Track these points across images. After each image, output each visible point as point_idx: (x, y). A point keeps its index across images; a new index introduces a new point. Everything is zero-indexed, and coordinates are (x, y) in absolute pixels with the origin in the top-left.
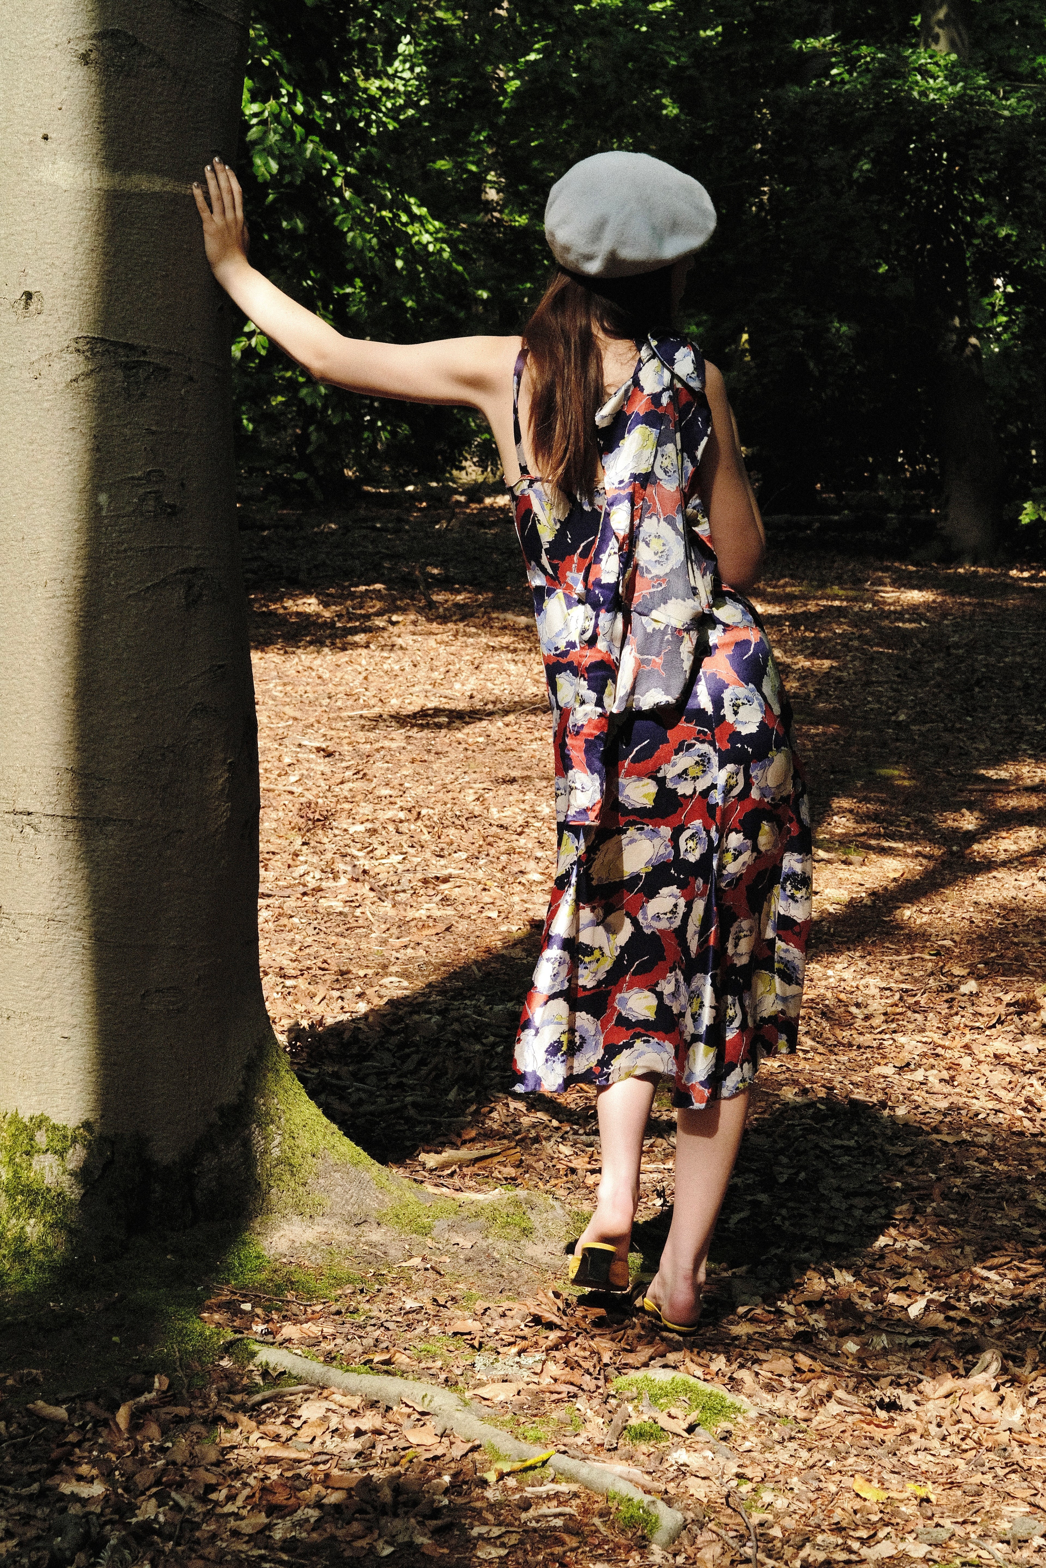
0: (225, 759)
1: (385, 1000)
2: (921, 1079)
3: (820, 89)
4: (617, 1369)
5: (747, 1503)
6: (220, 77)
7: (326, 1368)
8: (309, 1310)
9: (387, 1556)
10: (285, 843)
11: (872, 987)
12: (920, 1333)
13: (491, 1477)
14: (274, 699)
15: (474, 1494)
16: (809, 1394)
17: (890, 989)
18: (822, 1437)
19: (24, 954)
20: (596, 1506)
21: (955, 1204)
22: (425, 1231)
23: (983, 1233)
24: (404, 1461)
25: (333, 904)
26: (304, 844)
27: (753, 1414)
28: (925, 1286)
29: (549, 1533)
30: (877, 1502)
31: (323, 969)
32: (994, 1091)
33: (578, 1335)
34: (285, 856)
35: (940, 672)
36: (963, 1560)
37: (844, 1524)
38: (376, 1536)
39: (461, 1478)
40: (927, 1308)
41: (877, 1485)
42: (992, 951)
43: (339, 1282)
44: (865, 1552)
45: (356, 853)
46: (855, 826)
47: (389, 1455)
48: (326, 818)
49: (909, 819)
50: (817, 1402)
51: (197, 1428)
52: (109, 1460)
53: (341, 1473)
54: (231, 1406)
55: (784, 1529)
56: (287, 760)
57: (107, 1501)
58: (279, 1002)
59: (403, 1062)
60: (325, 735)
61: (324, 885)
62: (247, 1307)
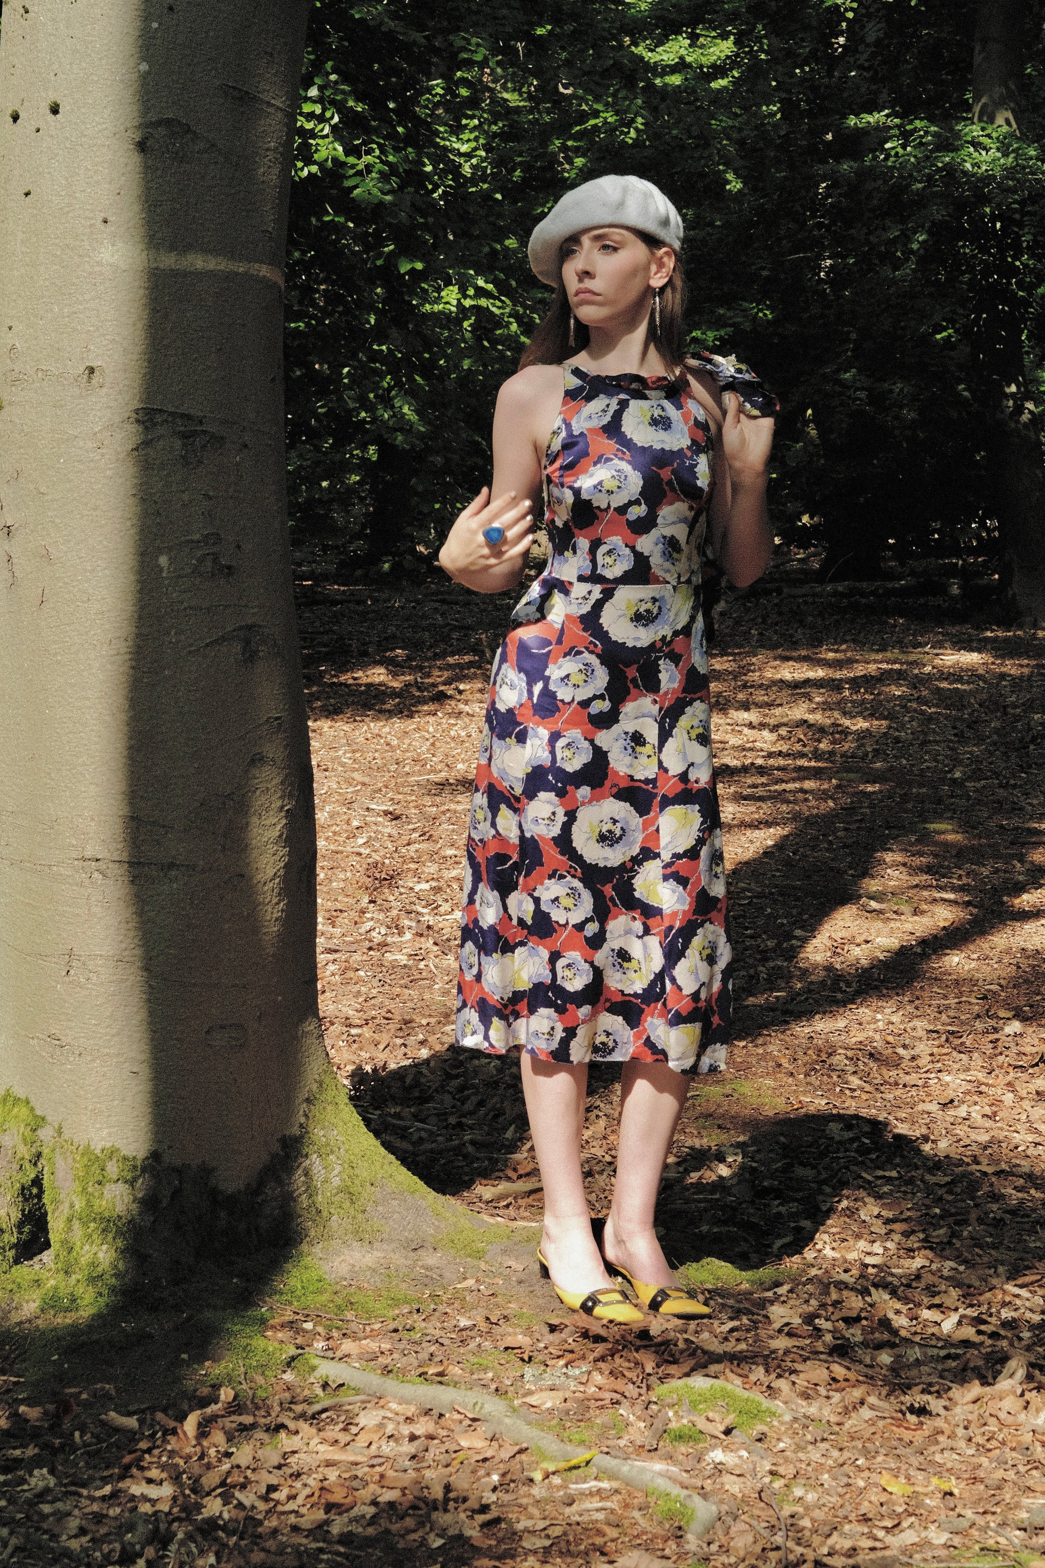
0: (282, 807)
1: (446, 1046)
2: (964, 1115)
3: (874, 163)
4: (660, 1379)
5: (780, 1497)
6: (270, 161)
7: (383, 1379)
8: (367, 1328)
9: (439, 1548)
10: (352, 901)
11: (919, 1029)
12: (953, 1345)
13: (538, 1476)
14: (343, 765)
15: (521, 1492)
16: (843, 1400)
17: (937, 1032)
18: (853, 1439)
19: (94, 993)
20: (636, 1501)
21: (991, 1229)
22: (479, 1255)
23: (1016, 1255)
24: (455, 1463)
25: (397, 957)
26: (371, 902)
27: (787, 1418)
28: (959, 1304)
29: (591, 1526)
30: (903, 1496)
31: (387, 1019)
32: (1034, 1126)
33: (623, 1348)
34: (352, 913)
35: (996, 731)
36: (982, 1546)
37: (870, 1516)
38: (428, 1529)
39: (509, 1477)
40: (960, 1323)
41: (904, 1481)
42: (1038, 994)
43: (396, 1302)
44: (889, 1539)
45: (420, 909)
46: (908, 878)
47: (441, 1457)
48: (392, 877)
49: (960, 872)
50: (850, 1408)
51: (259, 1434)
52: (177, 1465)
53: (395, 1474)
54: (292, 1415)
55: (813, 1520)
56: (355, 823)
57: (175, 1502)
58: (344, 1050)
59: (463, 1104)
60: (392, 799)
61: (389, 939)
62: (308, 1326)
